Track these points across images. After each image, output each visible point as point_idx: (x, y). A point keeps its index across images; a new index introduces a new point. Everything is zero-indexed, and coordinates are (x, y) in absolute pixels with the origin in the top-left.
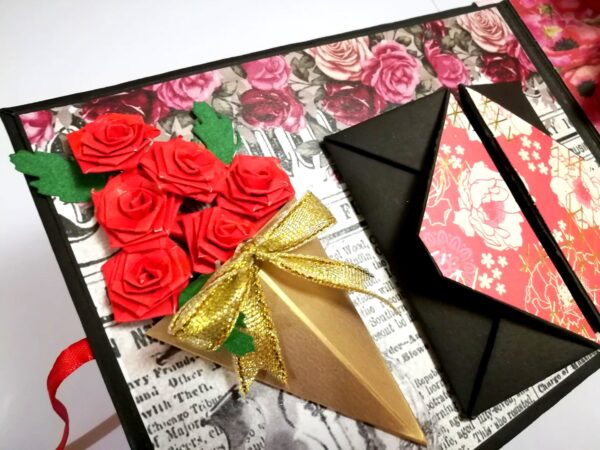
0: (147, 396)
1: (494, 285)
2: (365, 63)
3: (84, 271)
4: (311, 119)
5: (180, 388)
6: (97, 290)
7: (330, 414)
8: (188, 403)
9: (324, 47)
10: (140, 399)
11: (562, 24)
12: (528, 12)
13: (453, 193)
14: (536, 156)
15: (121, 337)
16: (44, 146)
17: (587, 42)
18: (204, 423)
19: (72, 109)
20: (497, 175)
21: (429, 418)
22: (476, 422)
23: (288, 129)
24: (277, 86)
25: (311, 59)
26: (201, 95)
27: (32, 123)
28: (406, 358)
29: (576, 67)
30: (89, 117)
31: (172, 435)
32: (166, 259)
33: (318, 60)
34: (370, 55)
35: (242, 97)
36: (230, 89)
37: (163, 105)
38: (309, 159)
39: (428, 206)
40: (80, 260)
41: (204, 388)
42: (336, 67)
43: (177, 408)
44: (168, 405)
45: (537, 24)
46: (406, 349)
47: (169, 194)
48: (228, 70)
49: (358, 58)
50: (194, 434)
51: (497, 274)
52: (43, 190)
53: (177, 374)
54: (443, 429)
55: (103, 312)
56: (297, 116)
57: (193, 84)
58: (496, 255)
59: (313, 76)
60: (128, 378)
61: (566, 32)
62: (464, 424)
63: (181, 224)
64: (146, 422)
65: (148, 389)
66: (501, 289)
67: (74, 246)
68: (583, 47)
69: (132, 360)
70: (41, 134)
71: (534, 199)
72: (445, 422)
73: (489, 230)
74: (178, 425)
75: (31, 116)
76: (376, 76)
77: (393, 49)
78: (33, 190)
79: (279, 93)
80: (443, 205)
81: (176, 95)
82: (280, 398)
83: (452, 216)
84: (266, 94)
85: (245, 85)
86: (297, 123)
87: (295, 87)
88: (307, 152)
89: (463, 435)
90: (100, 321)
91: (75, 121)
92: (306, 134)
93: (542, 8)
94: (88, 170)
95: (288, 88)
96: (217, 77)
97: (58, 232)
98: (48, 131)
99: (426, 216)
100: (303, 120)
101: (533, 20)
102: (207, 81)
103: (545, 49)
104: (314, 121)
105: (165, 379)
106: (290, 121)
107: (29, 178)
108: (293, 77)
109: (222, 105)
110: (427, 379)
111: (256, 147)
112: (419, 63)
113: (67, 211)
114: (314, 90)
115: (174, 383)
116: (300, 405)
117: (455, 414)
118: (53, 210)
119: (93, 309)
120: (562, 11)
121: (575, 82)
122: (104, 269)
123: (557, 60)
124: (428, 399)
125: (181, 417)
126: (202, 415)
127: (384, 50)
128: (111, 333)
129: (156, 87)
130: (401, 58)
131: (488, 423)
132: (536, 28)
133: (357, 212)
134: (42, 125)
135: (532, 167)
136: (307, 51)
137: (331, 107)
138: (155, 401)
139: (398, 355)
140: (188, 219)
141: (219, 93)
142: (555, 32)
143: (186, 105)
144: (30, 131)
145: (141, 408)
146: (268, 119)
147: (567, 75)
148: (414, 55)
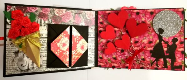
0: (8, 47)
1: (57, 54)
2: (63, 14)
3: (7, 29)
4: (48, 20)
5: (12, 48)
6: (7, 32)
7: (29, 59)
8: (12, 50)
9: (57, 9)
10: (7, 47)
11: (103, 20)
12: (100, 15)
13: (59, 40)
14: (78, 40)
15: (8, 39)
16: (8, 11)
17: (105, 24)
18: (13, 53)
19: (14, 7)
20: (69, 40)
21: (42, 65)
22: (48, 68)
23: (44, 20)
24: (46, 13)
25: (54, 10)
26: (33, 11)
27: (8, 7)
28: (43, 57)
29: (101, 27)
30: (16, 9)
31: (9, 52)
32: (17, 33)
33: (55, 11)
34: (65, 13)
35: (40, 13)
36: (38, 11)
37: (27, 10)
38: (45, 26)
39: (55, 40)
40: (7, 28)
41: (15, 49)
42: (58, 13)
43: (11, 50)
44: (10, 49)
45: (100, 17)
46: (44, 56)
47: (21, 25)
48: (40, 8)
49: (62, 13)
50: (11, 53)
51: (59, 53)
52: (6, 17)
53: (13, 46)
54: (43, 67)
55: (7, 35)
56: (47, 19)
57: (33, 9)
58: (60, 50)
59: (53, 13)
60: (7, 44)
61: (103, 21)
62: (46, 68)
63: (21, 28)
64: (7, 50)
65: (9, 46)
66: (58, 55)
67: (7, 26)
68: (104, 25)
69: (8, 42)
70: (9, 9)
71: (72, 45)
72: (44, 67)
73: (62, 47)
74: (10, 52)
75: (9, 6)
76: (63, 17)
77: (70, 13)
78: (5, 17)
79: (46, 14)
80: (57, 41)
81: (30, 9)
82: (24, 54)
83: (57, 43)
84: (44, 14)
85: (41, 11)
86: (46, 20)
87: (49, 14)
88: (45, 24)
89: (45, 69)
90: (6, 36)
91: (14, 9)
92: (46, 22)
93: (102, 15)
94: (12, 18)
95: (48, 14)
96: (37, 8)
97: (6, 23)
98: (10, 9)
99: (53, 42)
100: (47, 20)
101: (99, 16)
102: (36, 9)
103: (98, 22)
104: (49, 20)
105: (11, 46)
106: (45, 19)
107: (5, 15)
108: (49, 12)
109: (36, 13)
110: (45, 61)
111: (38, 21)
112: (73, 17)
113: (8, 21)
114: (51, 16)
115: (12, 47)
116: (26, 56)
117: (46, 66)
118: (6, 20)
119: (6, 34)
120: (104, 18)
121: (99, 30)
122: (9, 30)
123: (99, 25)
124: (43, 63)
125: (11, 51)
126: (13, 52)
127: (68, 13)
128: (7, 38)
129: (28, 7)
130: (70, 15)
131: (50, 69)
132: (99, 18)
133: (48, 36)
134: (10, 8)
135: (75, 41)
136: (54, 9)
137: (53, 19)
138: (9, 48)
139: (42, 56)
140: (22, 28)
141: (37, 11)
142: (101, 20)
143: (31, 12)
144: (8, 8)
145: (7, 48)
146: (42, 18)
147: (99, 28)
148: (73, 15)
